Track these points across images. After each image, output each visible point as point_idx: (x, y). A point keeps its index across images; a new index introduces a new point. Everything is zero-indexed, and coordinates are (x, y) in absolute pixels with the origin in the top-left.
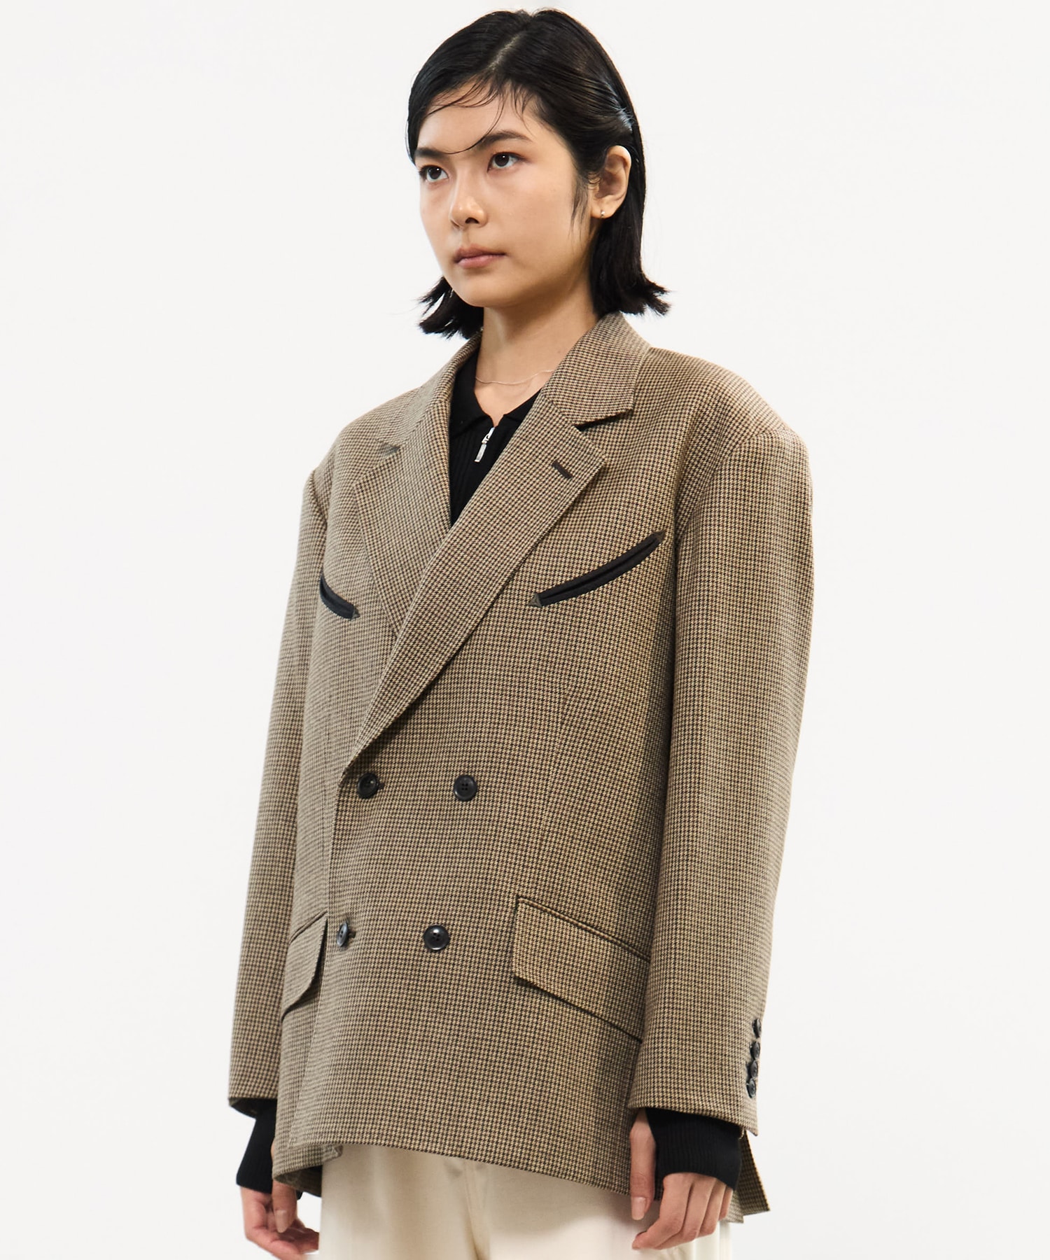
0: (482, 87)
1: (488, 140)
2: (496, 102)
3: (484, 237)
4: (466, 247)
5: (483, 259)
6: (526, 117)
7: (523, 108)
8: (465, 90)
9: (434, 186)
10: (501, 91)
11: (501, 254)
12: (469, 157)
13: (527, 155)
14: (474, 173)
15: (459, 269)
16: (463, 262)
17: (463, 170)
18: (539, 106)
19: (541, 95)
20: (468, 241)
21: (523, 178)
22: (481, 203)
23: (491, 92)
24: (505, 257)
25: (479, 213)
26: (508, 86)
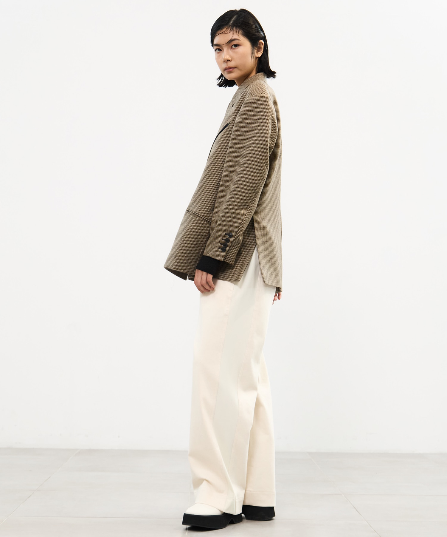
0: (228, 28)
1: (231, 41)
2: (232, 32)
3: (231, 64)
4: (227, 67)
5: (231, 69)
6: (239, 35)
7: (238, 33)
8: (224, 30)
9: (218, 53)
10: (233, 30)
11: (235, 68)
12: (226, 46)
13: (240, 44)
14: (228, 49)
15: (226, 72)
16: (226, 70)
17: (225, 49)
18: (242, 32)
19: (242, 30)
20: (227, 65)
21: (240, 49)
22: (230, 56)
23: (231, 30)
24: (236, 68)
25: (230, 59)
26: (234, 28)
